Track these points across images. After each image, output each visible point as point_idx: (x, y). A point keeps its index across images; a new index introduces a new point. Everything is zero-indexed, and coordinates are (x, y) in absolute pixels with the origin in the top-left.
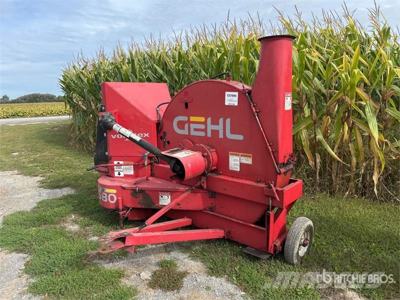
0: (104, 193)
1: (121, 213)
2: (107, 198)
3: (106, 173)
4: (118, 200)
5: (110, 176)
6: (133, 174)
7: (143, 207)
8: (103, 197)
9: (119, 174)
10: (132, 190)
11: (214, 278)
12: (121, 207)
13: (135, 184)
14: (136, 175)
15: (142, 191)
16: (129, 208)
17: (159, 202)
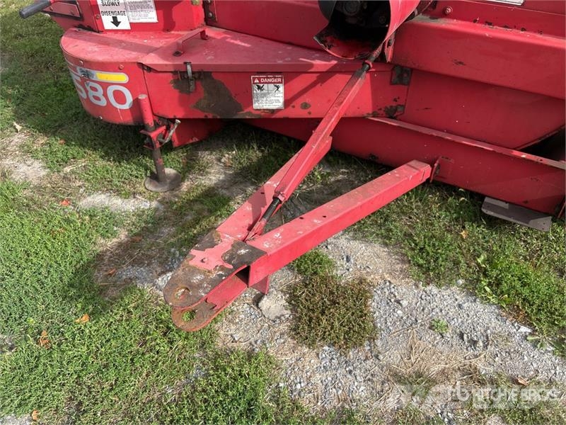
0: (92, 84)
1: (153, 135)
2: (105, 95)
3: (76, 18)
4: (137, 102)
5: (90, 29)
6: (155, 20)
7: (210, 117)
8: (91, 93)
9: (116, 22)
10: (175, 73)
11: (432, 288)
12: (149, 120)
13: (177, 54)
14: (167, 24)
15: (202, 75)
16: (173, 121)
17: (252, 104)
